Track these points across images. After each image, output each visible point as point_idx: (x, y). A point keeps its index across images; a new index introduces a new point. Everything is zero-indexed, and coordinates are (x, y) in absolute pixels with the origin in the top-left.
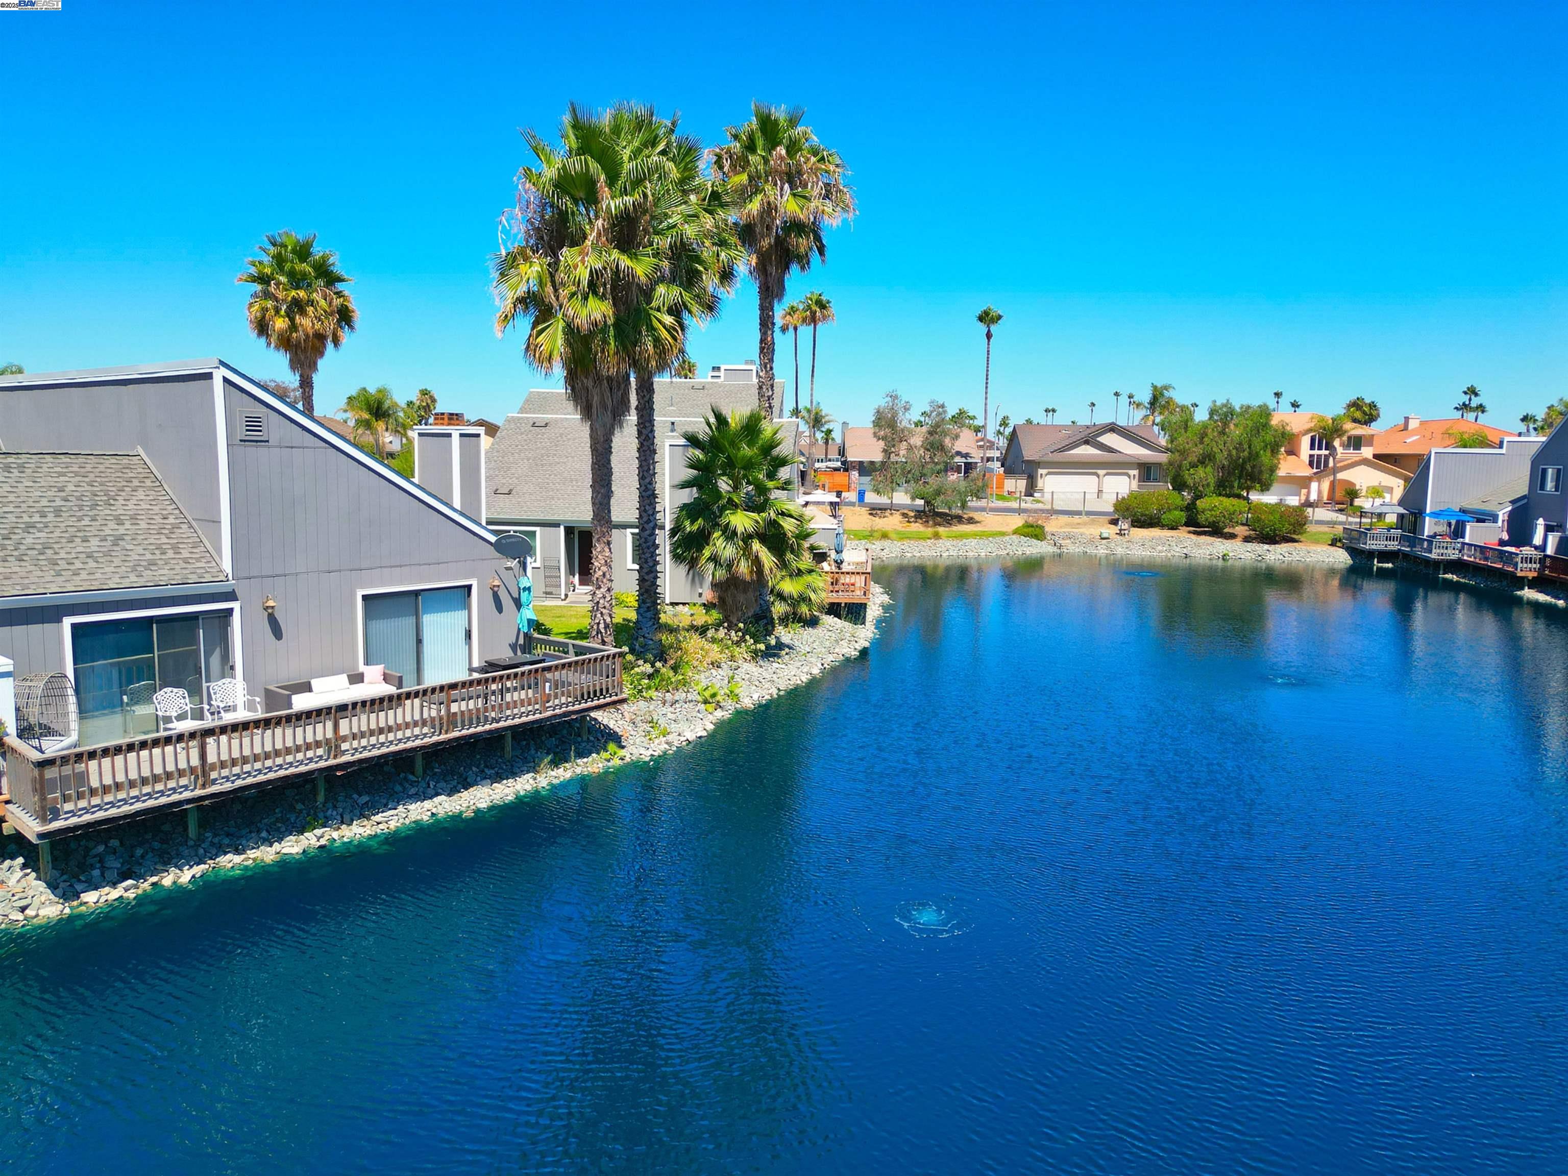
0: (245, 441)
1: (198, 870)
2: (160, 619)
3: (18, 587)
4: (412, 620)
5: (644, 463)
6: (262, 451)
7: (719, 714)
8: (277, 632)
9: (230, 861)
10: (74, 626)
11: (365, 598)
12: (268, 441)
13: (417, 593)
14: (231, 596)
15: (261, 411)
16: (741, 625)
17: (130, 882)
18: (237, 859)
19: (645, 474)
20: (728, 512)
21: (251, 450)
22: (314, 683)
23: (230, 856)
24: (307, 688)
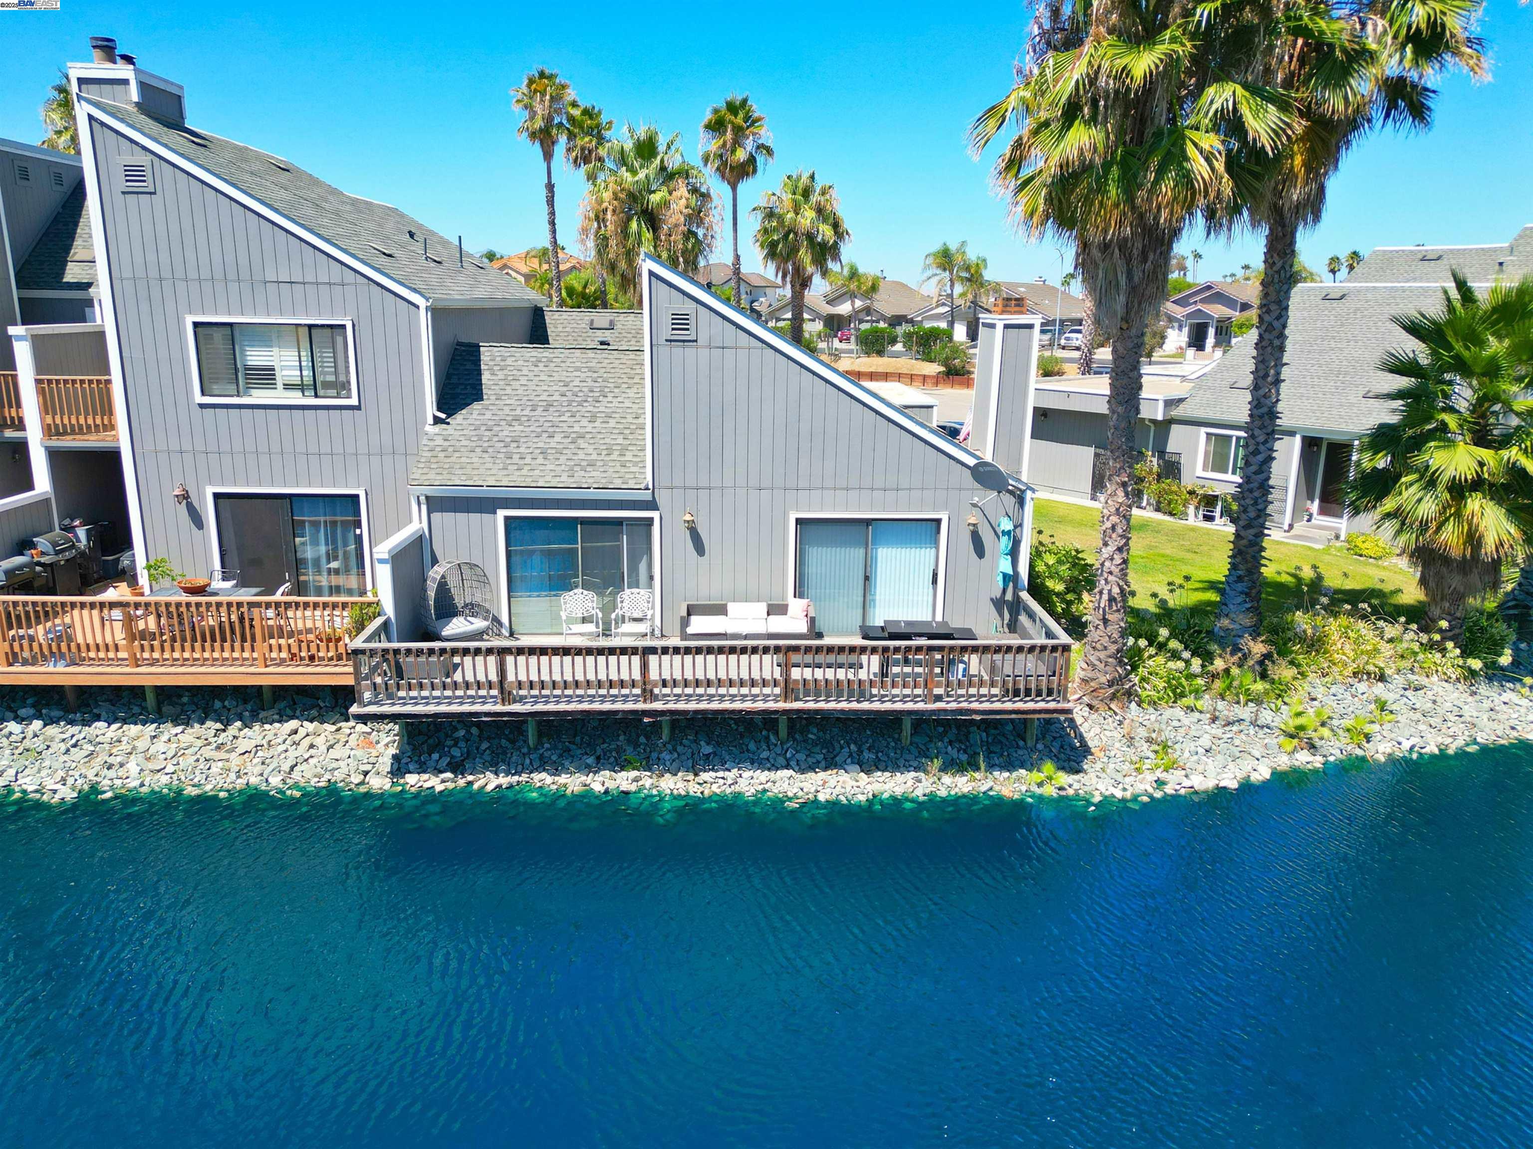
0: (671, 341)
1: (504, 780)
2: (584, 521)
3: (464, 478)
4: (862, 551)
5: (1261, 366)
6: (690, 351)
7: (1303, 758)
8: (699, 547)
9: (544, 779)
10: (507, 519)
11: (799, 521)
12: (696, 341)
13: (868, 522)
14: (652, 505)
15: (689, 307)
16: (1444, 624)
17: (449, 775)
18: (549, 779)
19: (1260, 382)
20: (1432, 444)
21: (678, 350)
22: (731, 607)
23: (544, 775)
24: (721, 610)
